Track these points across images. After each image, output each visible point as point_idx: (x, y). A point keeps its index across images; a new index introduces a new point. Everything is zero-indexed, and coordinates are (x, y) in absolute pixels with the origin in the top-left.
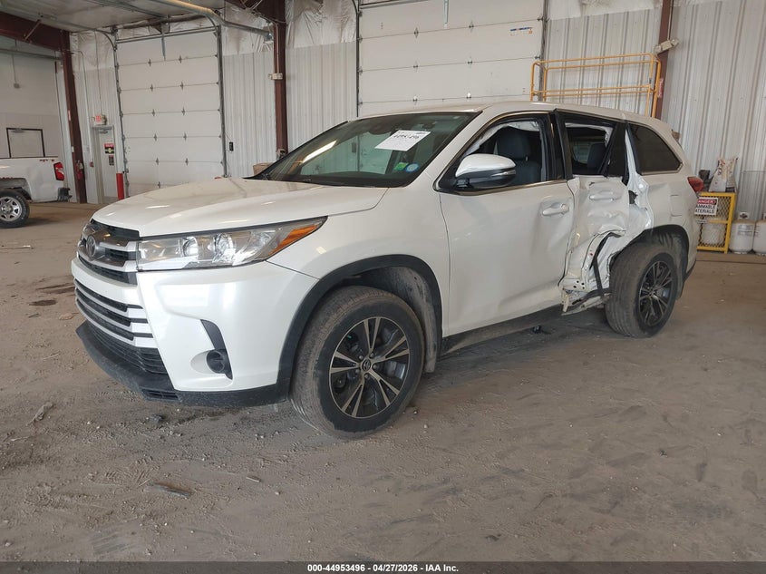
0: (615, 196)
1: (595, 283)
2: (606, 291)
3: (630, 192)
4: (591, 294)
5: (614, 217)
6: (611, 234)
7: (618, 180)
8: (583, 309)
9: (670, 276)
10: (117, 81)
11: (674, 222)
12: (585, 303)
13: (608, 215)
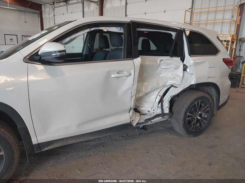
0: (175, 67)
1: (160, 110)
2: (167, 114)
3: (184, 65)
4: (157, 116)
5: (174, 78)
6: (172, 86)
7: (178, 59)
8: (151, 123)
9: (208, 107)
10: (54, 20)
11: (210, 80)
12: (153, 120)
13: (171, 76)
